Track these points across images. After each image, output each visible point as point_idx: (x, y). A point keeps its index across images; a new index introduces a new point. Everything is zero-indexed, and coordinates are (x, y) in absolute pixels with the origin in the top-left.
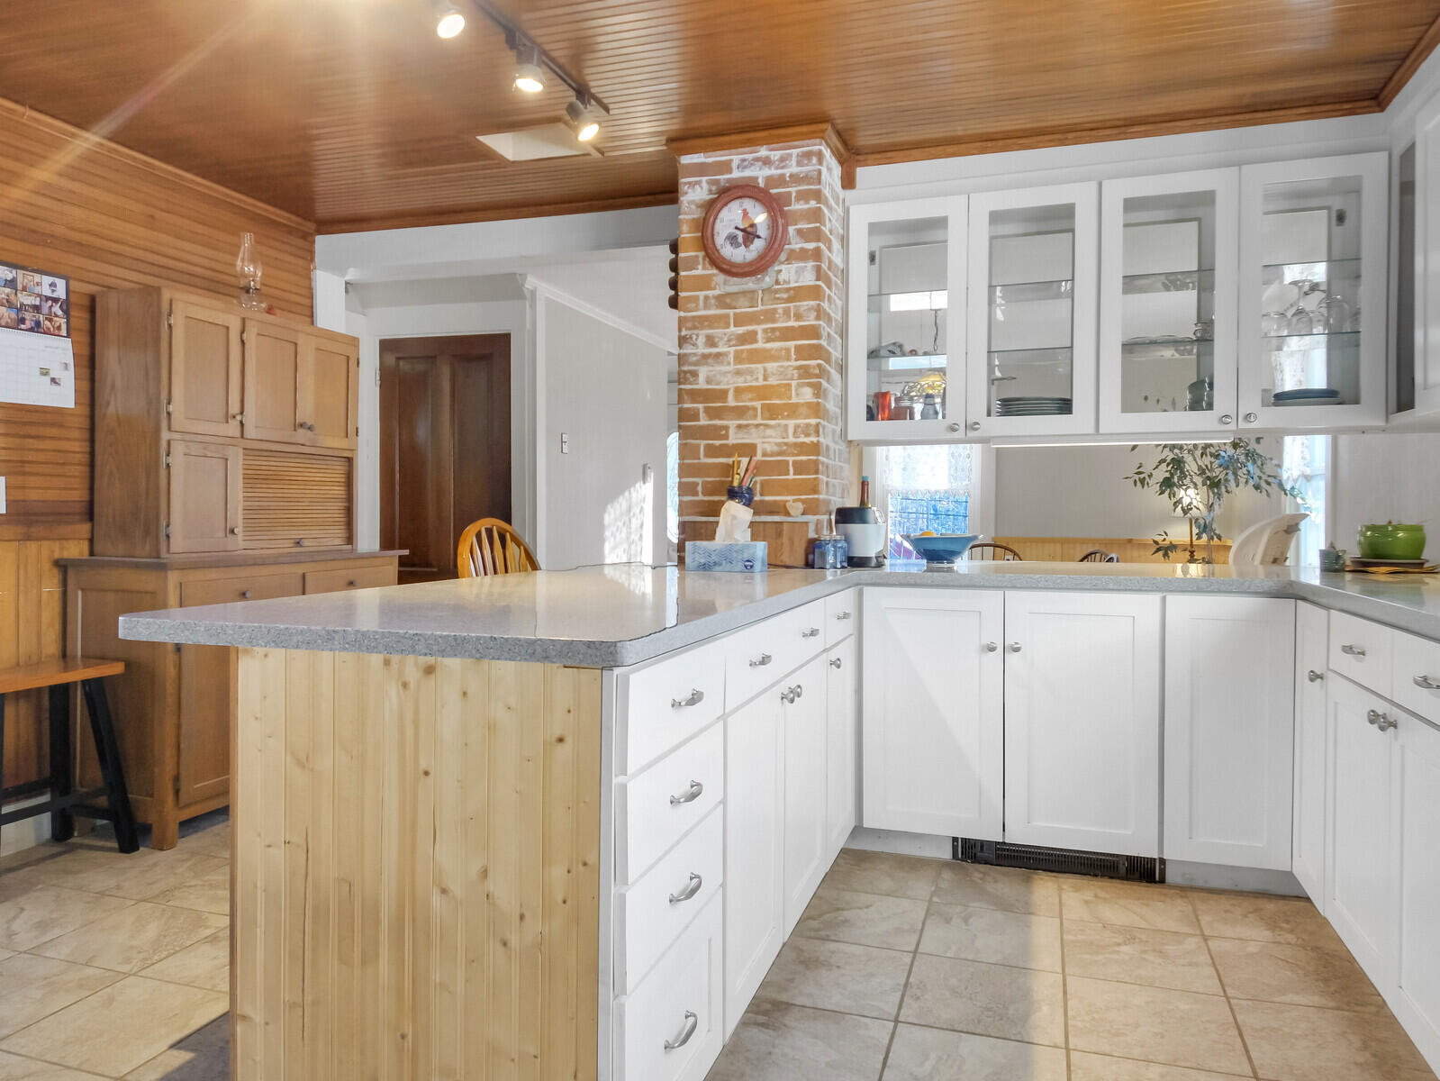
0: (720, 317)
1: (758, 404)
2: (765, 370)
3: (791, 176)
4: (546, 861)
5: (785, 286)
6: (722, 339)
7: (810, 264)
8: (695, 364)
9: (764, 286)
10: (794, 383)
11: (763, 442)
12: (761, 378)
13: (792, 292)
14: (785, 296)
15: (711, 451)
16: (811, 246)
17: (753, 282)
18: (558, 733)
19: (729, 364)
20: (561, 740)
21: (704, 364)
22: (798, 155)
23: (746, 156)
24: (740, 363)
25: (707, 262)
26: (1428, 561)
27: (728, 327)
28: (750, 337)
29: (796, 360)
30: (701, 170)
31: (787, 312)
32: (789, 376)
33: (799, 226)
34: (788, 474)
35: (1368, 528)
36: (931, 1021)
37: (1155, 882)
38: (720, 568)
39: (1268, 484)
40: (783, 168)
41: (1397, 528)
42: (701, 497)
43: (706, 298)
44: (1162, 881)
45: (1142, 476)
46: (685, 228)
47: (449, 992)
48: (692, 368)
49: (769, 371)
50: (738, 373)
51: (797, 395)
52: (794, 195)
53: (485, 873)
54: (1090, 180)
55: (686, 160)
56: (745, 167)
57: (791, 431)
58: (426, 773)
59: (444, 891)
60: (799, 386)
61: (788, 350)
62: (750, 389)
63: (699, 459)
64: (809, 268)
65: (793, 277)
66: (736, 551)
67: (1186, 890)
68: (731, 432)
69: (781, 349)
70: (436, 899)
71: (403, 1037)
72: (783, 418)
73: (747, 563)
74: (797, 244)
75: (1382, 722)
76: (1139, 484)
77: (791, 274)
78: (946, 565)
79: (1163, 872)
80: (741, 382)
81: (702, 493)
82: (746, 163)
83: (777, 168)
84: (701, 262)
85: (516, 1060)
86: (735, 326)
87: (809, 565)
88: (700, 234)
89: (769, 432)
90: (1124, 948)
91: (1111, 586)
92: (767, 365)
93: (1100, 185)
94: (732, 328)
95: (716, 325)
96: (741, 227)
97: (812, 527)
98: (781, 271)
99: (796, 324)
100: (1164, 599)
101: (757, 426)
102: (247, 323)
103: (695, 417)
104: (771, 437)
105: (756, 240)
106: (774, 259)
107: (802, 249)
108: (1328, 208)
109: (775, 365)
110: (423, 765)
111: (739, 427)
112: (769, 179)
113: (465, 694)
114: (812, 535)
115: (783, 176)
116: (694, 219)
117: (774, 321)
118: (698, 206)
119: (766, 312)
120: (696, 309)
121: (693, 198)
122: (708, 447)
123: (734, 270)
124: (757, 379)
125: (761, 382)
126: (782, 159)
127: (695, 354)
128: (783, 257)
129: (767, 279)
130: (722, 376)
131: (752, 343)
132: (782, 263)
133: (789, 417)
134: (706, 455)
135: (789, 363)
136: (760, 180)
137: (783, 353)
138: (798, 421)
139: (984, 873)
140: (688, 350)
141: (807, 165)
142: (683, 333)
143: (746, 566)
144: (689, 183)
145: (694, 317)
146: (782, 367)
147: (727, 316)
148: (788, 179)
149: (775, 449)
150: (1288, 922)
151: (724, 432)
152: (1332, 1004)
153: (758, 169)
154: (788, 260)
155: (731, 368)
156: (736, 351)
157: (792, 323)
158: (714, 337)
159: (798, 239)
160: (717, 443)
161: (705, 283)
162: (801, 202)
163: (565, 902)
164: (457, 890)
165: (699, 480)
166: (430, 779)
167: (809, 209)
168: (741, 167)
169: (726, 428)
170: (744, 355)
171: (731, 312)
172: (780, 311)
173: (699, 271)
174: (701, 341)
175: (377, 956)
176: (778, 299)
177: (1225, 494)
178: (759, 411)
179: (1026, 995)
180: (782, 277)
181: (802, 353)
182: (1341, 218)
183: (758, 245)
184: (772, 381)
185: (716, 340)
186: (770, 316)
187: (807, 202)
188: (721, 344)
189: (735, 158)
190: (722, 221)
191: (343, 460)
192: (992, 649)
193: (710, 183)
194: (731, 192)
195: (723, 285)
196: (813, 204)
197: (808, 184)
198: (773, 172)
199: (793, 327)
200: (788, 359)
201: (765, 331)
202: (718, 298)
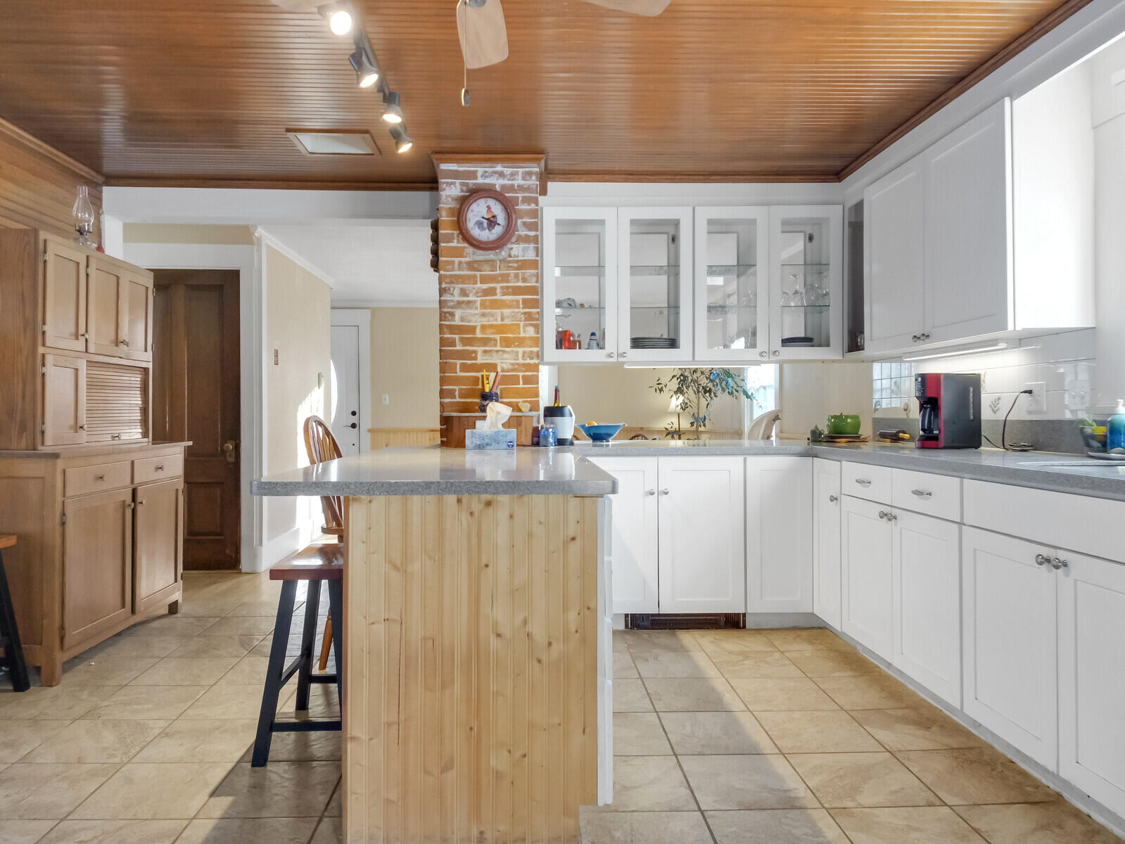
0: (469, 277)
1: (497, 337)
2: (502, 314)
3: (518, 186)
4: (566, 608)
5: (515, 259)
6: (472, 292)
7: (532, 246)
8: (452, 308)
9: (501, 258)
10: (522, 324)
11: (502, 363)
12: (499, 319)
13: (520, 263)
14: (515, 265)
15: (465, 368)
16: (532, 233)
17: (493, 254)
18: (571, 533)
19: (477, 308)
20: (573, 539)
21: (459, 308)
22: (523, 173)
23: (487, 169)
24: (485, 308)
25: (460, 238)
26: (862, 435)
27: (476, 283)
28: (492, 291)
29: (523, 308)
30: (455, 175)
31: (516, 276)
32: (519, 319)
33: (524, 220)
34: (519, 384)
35: (832, 417)
36: (675, 709)
37: (740, 628)
38: (491, 447)
39: (737, 391)
40: (513, 180)
41: (847, 417)
42: (458, 400)
43: (460, 263)
44: (744, 627)
45: (660, 386)
46: (444, 213)
47: (504, 696)
48: (449, 310)
49: (505, 314)
50: (483, 315)
51: (524, 331)
52: (520, 199)
53: (525, 622)
54: (688, 205)
55: (444, 167)
56: (486, 177)
57: (520, 356)
58: (487, 566)
59: (499, 635)
60: (525, 326)
61: (518, 301)
62: (491, 326)
63: (456, 373)
64: (531, 248)
65: (521, 253)
66: (502, 436)
67: (758, 631)
68: (479, 355)
69: (513, 301)
70: (494, 642)
71: (471, 729)
72: (516, 346)
73: (509, 444)
74: (523, 232)
75: (888, 517)
76: (658, 390)
77: (518, 251)
78: (605, 443)
79: (744, 621)
80: (485, 321)
81: (459, 397)
82: (487, 174)
83: (509, 180)
84: (456, 237)
85: (547, 729)
86: (481, 283)
87: (537, 444)
88: (455, 219)
89: (506, 356)
90: (746, 662)
91: (718, 453)
92: (503, 310)
93: (694, 209)
94: (479, 285)
95: (467, 282)
96: (486, 217)
97: (535, 420)
98: (512, 248)
99: (523, 285)
100: (745, 459)
101: (497, 351)
102: (91, 259)
103: (453, 343)
104: (506, 359)
105: (497, 226)
106: (509, 240)
107: (526, 235)
108: (805, 232)
109: (509, 311)
110: (484, 561)
111: (485, 352)
112: (503, 187)
113: (511, 517)
114: (535, 425)
115: (512, 186)
116: (450, 208)
117: (508, 281)
118: (453, 199)
119: (502, 275)
120: (453, 270)
121: (448, 194)
122: (462, 365)
123: (482, 246)
124: (496, 320)
125: (499, 322)
126: (513, 174)
127: (452, 301)
128: (514, 239)
129: (503, 253)
130: (472, 316)
131: (493, 295)
132: (514, 243)
133: (518, 346)
134: (461, 371)
135: (518, 310)
136: (497, 187)
137: (515, 303)
138: (526, 349)
139: (649, 634)
140: (446, 297)
141: (529, 180)
142: (444, 286)
143: (509, 446)
144: (447, 183)
145: (451, 276)
146: (513, 312)
147: (475, 276)
148: (516, 188)
149: (510, 367)
150: (816, 640)
151: (474, 355)
152: (858, 674)
153: (495, 179)
154: (517, 242)
155: (478, 311)
156: (482, 300)
157: (520, 284)
158: (465, 290)
159: (524, 228)
160: (469, 362)
161: (458, 253)
162: (526, 204)
163: (577, 632)
164: (506, 632)
165: (457, 388)
166: (490, 569)
167: (530, 210)
168: (485, 175)
169: (475, 352)
170: (488, 303)
171: (478, 273)
172: (512, 275)
173: (454, 244)
174: (456, 292)
175: (453, 681)
176: (511, 267)
177: (714, 398)
178: (499, 341)
179: (713, 690)
180: (513, 253)
181: (527, 303)
182: (811, 238)
183: (498, 230)
184: (507, 322)
185: (468, 292)
186: (505, 278)
187: (529, 205)
188: (471, 295)
189: (480, 170)
190: (472, 211)
191: (142, 369)
192: (652, 494)
193: (462, 184)
194: (480, 193)
195: (471, 254)
196: (533, 206)
197: (530, 193)
198: (506, 182)
199: (520, 287)
200: (518, 307)
201: (502, 288)
202: (468, 263)
